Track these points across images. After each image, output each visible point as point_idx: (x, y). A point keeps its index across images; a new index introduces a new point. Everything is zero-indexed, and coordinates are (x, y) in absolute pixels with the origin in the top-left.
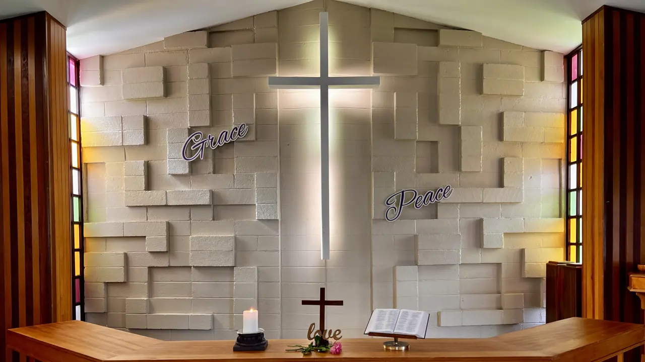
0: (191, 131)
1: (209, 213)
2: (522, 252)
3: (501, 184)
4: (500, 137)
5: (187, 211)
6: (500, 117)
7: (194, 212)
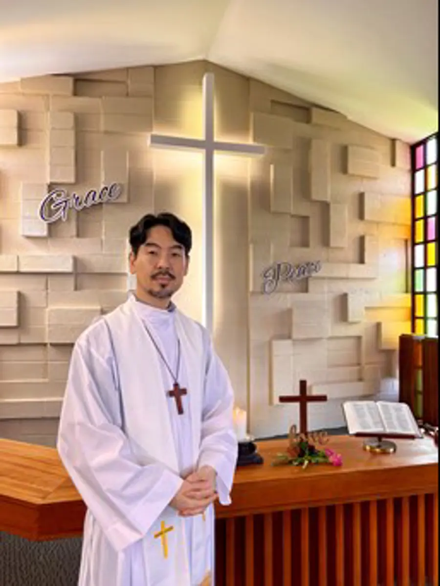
0: (51, 187)
1: (71, 282)
2: (378, 326)
3: (362, 261)
4: (361, 216)
5: (43, 279)
6: (361, 197)
7: (51, 280)
